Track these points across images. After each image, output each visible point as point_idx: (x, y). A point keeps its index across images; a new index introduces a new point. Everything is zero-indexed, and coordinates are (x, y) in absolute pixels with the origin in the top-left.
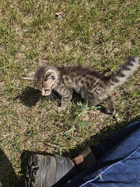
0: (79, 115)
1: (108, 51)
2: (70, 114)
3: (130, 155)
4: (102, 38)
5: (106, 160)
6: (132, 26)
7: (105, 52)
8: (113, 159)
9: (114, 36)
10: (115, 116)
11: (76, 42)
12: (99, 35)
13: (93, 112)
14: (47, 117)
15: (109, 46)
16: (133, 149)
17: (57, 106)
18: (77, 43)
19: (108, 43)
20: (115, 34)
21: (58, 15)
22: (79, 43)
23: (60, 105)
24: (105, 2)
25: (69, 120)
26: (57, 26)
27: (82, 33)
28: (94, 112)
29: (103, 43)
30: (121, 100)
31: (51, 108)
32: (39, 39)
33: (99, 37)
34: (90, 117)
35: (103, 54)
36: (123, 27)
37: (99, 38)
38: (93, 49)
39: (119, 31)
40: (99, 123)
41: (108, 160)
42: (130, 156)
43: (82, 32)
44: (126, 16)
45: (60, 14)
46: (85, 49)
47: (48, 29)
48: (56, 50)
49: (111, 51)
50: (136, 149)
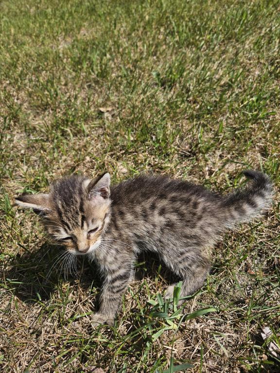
0: (155, 337)
1: (213, 170)
2: (129, 333)
4: (196, 146)
7: (207, 173)
9: (221, 142)
10: (263, 335)
11: (140, 155)
12: (190, 141)
13: (196, 323)
14: (58, 348)
15: (214, 160)
17: (90, 311)
18: (144, 158)
19: (210, 156)
20: (223, 138)
21: (104, 112)
22: (146, 158)
23: (97, 307)
24: (193, 89)
25: (124, 354)
26: (101, 129)
27: (154, 139)
28: (198, 326)
29: (200, 156)
30: (268, 284)
31: (72, 316)
32: (60, 152)
33: (189, 145)
34: (187, 342)
35: (203, 176)
36: (237, 126)
37: (189, 147)
38: (178, 168)
39: (229, 134)
40: (218, 364)
43: (154, 137)
45: (108, 111)
46: (161, 169)
47: (81, 135)
48: (96, 170)
49: (219, 170)
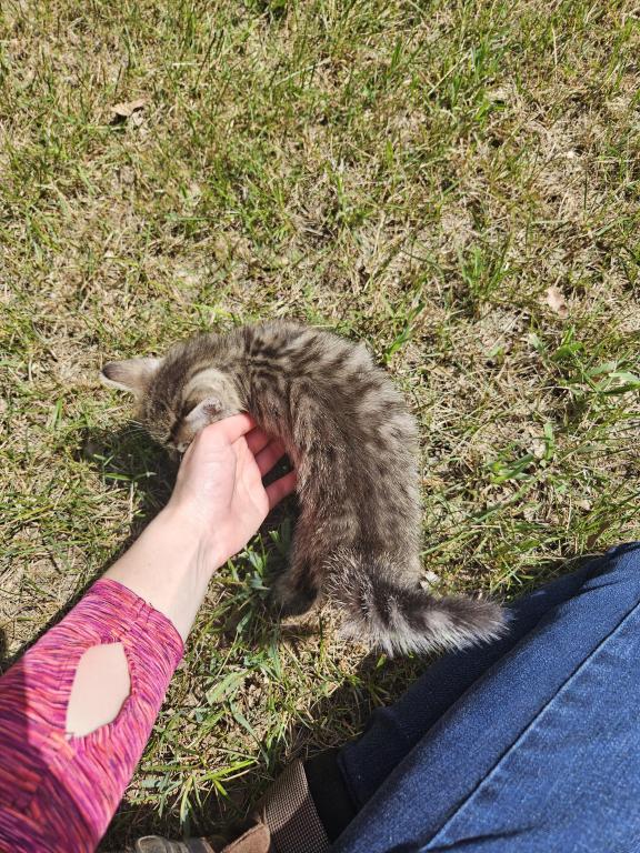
1: (368, 271)
3: (448, 826)
4: (334, 212)
6: (464, 135)
7: (357, 278)
8: (378, 849)
9: (387, 197)
11: (221, 241)
15: (370, 245)
16: (464, 786)
18: (227, 246)
19: (366, 229)
20: (392, 184)
21: (126, 117)
22: (233, 245)
27: (245, 195)
33: (322, 206)
35: (348, 285)
36: (424, 146)
37: (323, 209)
38: (300, 267)
39: (406, 170)
42: (448, 834)
43: (245, 190)
44: (434, 87)
45: (136, 110)
46: (267, 270)
47: (84, 192)
48: (130, 291)
49: (379, 273)
50: (475, 790)
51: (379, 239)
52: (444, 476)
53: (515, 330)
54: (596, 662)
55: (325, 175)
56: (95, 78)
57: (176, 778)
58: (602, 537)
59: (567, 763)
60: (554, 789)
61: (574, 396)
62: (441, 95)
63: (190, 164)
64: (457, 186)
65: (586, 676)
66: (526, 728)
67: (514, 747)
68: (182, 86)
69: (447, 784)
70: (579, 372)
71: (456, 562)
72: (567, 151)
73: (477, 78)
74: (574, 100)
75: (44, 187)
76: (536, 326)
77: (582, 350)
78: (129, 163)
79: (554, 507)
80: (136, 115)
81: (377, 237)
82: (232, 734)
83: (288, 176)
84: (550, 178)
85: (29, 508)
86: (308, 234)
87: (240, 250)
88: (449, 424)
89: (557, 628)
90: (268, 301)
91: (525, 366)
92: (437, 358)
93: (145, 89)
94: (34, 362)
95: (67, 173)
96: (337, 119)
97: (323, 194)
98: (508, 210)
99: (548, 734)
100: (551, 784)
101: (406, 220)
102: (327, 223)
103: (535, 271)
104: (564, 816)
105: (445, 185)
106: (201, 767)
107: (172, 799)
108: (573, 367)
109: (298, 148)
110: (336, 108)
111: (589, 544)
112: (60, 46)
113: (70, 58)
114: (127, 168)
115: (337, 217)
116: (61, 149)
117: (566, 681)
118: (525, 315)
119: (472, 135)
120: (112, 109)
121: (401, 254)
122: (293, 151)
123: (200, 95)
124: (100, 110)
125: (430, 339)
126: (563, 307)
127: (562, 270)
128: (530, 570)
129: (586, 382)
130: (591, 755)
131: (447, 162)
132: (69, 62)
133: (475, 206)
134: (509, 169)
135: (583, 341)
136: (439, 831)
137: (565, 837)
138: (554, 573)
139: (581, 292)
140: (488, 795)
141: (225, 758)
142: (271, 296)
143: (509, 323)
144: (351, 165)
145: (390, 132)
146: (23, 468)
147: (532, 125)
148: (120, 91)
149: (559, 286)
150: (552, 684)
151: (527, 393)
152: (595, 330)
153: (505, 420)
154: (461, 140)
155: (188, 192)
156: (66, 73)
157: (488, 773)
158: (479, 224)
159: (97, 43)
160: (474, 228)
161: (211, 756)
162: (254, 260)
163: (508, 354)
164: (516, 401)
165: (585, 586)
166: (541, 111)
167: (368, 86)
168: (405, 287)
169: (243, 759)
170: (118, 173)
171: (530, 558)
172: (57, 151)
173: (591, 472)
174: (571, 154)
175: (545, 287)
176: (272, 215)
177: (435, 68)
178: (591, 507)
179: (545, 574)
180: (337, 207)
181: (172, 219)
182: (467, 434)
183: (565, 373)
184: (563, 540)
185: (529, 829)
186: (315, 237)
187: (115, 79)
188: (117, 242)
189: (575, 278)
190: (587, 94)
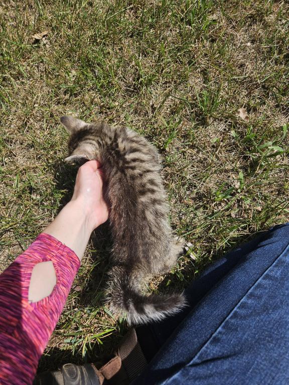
1: (155, 106)
3: (198, 355)
5: (157, 368)
6: (198, 38)
7: (151, 110)
8: (168, 365)
9: (163, 69)
10: (186, 248)
16: (205, 336)
18: (90, 98)
20: (165, 64)
21: (39, 40)
22: (93, 97)
27: (96, 74)
29: (143, 90)
33: (132, 76)
35: (146, 113)
36: (179, 44)
38: (124, 106)
39: (171, 57)
41: (161, 368)
42: (198, 358)
43: (96, 71)
44: (183, 15)
45: (44, 36)
46: (109, 108)
47: (23, 77)
48: (46, 122)
49: (161, 106)
50: (210, 338)
51: (160, 91)
52: (194, 199)
53: (225, 130)
54: (264, 279)
55: (133, 62)
56: (24, 22)
57: (80, 338)
58: (267, 223)
59: (251, 325)
60: (245, 336)
61: (253, 159)
62: (186, 19)
63: (71, 60)
64: (195, 63)
65: (259, 286)
66: (232, 310)
67: (227, 318)
68: (64, 23)
69: (197, 336)
70: (255, 147)
71: (201, 238)
72: (247, 42)
73: (203, 10)
74: (249, 17)
75: (4, 75)
76: (234, 127)
77: (256, 137)
78: (42, 62)
79: (245, 210)
80: (44, 39)
81: (159, 89)
82: (103, 318)
83: (116, 63)
84: (240, 56)
85: (8, 223)
86: (127, 90)
87: (96, 100)
88: (195, 175)
89: (246, 264)
90: (110, 123)
91: (230, 146)
92: (189, 145)
93: (47, 26)
94: (5, 157)
95: (14, 69)
96: (138, 34)
97: (133, 71)
98: (220, 73)
99: (243, 312)
100: (244, 334)
101: (172, 81)
102: (135, 84)
103: (233, 101)
104: (250, 348)
105: (190, 63)
106: (91, 332)
107: (79, 347)
108: (252, 145)
109: (120, 49)
110: (137, 29)
111: (261, 226)
112: (7, 8)
113: (12, 13)
114: (42, 64)
115: (140, 81)
116: (10, 57)
117: (251, 288)
118: (229, 122)
119: (201, 37)
120: (33, 36)
121: (170, 97)
122: (118, 51)
123: (72, 27)
124: (27, 38)
125: (186, 136)
126: (247, 118)
127: (246, 100)
128: (234, 239)
129: (258, 152)
130: (262, 320)
131: (190, 51)
132: (11, 15)
133: (204, 72)
134: (219, 53)
135: (257, 133)
136: (194, 357)
137: (251, 357)
138: (245, 240)
139: (255, 110)
140: (216, 340)
141: (102, 329)
142: (111, 121)
143: (222, 127)
144: (145, 56)
145: (162, 39)
146: (4, 205)
147: (230, 31)
148: (36, 28)
149: (244, 107)
150: (244, 289)
151: (231, 159)
152: (262, 127)
153: (221, 172)
154: (197, 40)
155: (70, 74)
156: (11, 21)
157: (216, 331)
158: (206, 80)
159: (24, 5)
160: (204, 83)
161: (95, 328)
162: (102, 104)
163: (222, 141)
164: (226, 163)
165: (259, 245)
166: (234, 24)
167: (152, 17)
168: (173, 113)
169: (109, 328)
170: (38, 67)
171: (234, 234)
172: (9, 58)
173: (261, 193)
174: (249, 44)
175: (238, 108)
176: (109, 82)
177: (183, 6)
178: (262, 209)
179: (241, 241)
180: (140, 76)
181: (63, 87)
182: (204, 179)
183: (249, 148)
184: (249, 225)
185: (235, 355)
186: (130, 91)
187: (33, 22)
188: (39, 99)
189: (252, 103)
190: (256, 14)
